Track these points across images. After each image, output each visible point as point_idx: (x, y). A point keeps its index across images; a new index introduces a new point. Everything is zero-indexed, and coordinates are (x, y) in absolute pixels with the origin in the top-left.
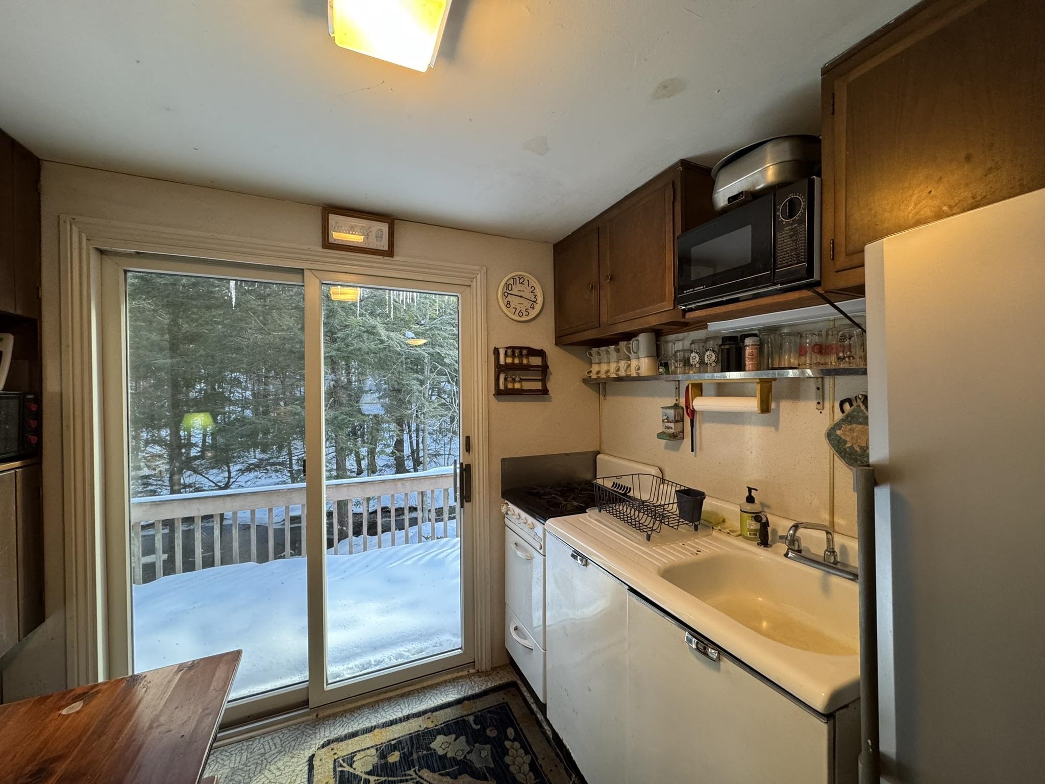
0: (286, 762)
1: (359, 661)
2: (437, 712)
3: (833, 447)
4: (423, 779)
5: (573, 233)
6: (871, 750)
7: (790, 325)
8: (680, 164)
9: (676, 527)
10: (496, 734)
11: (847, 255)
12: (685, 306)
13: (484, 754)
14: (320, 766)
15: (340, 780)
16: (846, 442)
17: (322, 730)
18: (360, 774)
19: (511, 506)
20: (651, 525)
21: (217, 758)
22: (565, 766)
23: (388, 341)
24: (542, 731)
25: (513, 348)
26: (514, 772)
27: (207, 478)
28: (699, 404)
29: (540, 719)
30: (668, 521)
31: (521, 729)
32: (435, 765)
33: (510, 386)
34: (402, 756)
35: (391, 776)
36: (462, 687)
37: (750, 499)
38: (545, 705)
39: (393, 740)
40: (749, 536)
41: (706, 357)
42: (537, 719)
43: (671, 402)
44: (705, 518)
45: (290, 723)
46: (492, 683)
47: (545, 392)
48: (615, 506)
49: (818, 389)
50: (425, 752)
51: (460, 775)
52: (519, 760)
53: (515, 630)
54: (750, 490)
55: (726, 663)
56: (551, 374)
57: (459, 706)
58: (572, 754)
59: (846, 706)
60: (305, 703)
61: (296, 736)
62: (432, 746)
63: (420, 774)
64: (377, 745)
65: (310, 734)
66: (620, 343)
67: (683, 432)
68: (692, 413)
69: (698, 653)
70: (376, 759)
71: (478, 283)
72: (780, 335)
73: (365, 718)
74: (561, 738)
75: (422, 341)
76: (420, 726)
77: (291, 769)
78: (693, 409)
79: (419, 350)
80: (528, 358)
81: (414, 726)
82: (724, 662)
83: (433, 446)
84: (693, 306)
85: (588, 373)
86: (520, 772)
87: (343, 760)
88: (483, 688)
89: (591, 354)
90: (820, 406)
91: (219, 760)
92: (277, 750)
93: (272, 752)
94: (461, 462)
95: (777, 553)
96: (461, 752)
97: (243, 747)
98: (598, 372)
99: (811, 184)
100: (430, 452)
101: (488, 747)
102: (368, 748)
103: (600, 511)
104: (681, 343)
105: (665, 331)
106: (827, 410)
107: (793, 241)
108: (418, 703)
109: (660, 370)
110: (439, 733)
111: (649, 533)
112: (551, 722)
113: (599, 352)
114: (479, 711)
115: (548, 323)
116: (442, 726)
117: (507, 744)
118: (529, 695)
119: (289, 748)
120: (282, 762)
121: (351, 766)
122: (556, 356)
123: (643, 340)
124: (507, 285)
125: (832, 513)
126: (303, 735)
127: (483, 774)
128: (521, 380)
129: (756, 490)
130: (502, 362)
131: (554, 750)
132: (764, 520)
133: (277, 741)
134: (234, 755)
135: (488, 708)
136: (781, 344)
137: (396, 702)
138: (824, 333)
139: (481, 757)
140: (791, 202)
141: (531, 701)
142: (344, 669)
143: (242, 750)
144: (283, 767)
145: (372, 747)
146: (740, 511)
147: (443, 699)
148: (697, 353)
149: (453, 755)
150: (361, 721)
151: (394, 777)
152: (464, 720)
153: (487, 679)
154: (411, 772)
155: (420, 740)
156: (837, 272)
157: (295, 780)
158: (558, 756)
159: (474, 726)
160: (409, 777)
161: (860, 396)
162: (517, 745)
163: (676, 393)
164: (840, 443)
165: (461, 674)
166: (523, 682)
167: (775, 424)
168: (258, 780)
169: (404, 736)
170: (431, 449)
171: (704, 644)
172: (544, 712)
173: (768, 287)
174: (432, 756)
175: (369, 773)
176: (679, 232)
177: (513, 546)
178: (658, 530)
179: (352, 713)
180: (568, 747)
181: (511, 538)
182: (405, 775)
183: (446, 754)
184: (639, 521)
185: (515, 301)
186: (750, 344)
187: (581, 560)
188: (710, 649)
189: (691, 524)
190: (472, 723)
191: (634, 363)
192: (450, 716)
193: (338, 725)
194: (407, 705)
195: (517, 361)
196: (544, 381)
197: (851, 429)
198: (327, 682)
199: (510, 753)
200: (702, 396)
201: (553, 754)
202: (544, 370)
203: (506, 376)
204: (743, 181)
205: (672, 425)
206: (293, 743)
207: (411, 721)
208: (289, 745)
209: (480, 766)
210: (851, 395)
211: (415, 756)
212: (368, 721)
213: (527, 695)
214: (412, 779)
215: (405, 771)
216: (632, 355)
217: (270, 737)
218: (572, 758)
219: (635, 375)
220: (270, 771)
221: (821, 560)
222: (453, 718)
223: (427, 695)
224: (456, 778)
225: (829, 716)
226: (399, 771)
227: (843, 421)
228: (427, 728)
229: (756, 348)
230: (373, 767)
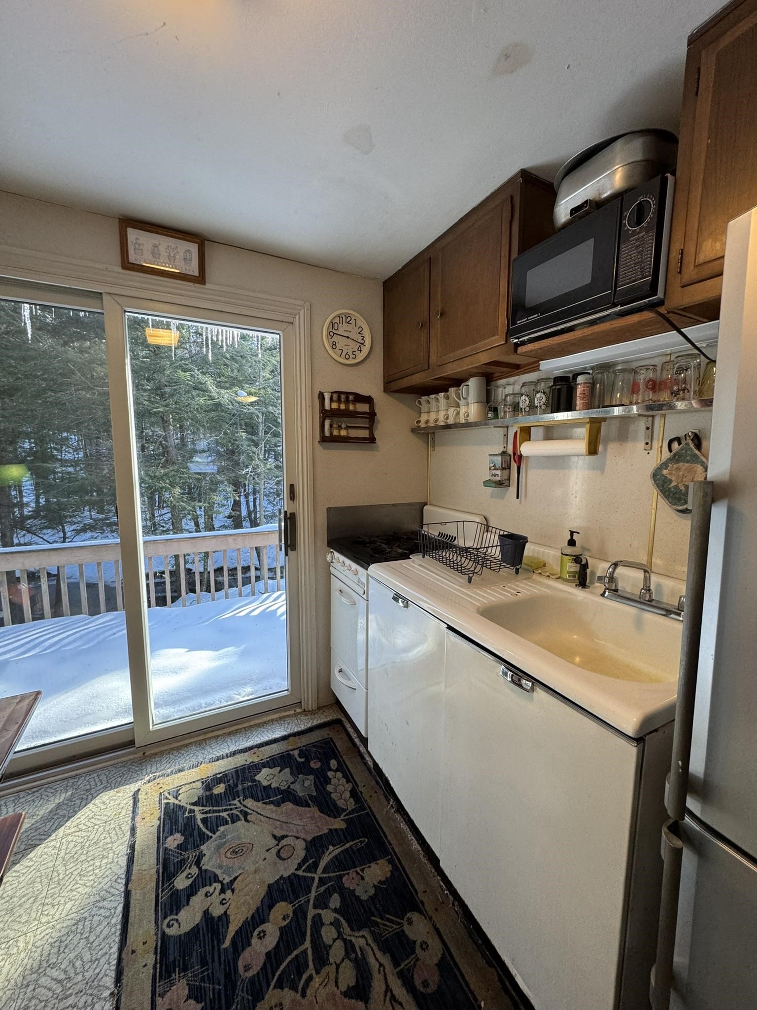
0: (112, 796)
1: (190, 704)
2: (263, 748)
3: (658, 487)
4: (247, 807)
5: (404, 267)
6: (681, 771)
7: (624, 362)
8: (520, 175)
9: (498, 571)
10: (320, 765)
11: (695, 266)
12: (518, 338)
13: (307, 783)
14: (145, 799)
15: (165, 811)
16: (671, 481)
17: (149, 767)
18: (185, 805)
19: (336, 554)
20: (472, 569)
21: (41, 795)
22: (384, 792)
23: (218, 398)
24: (364, 762)
25: (339, 393)
26: (336, 799)
27: (42, 538)
28: (526, 449)
29: (362, 751)
30: (490, 565)
31: (343, 761)
32: (260, 795)
33: (335, 433)
34: (227, 787)
35: (216, 806)
36: (288, 724)
37: (572, 543)
38: (367, 739)
39: (219, 774)
40: (568, 578)
41: (536, 399)
42: (359, 751)
43: (500, 450)
44: (526, 562)
45: (116, 761)
46: (317, 721)
47: (372, 440)
48: (438, 552)
49: (648, 428)
50: (250, 784)
51: (283, 803)
52: (341, 788)
53: (339, 672)
54: (572, 533)
55: (540, 693)
56: (379, 422)
57: (285, 742)
58: (391, 782)
59: (656, 730)
60: (131, 743)
61: (122, 773)
62: (257, 778)
63: (244, 803)
64: (203, 779)
65: (137, 771)
66: (450, 389)
67: (509, 480)
68: (519, 458)
69: (512, 685)
70: (202, 791)
71: (301, 319)
72: (614, 372)
73: (192, 755)
74: (381, 767)
75: (253, 399)
76: (246, 761)
77: (116, 803)
78: (521, 454)
79: (252, 409)
80: (355, 404)
81: (240, 760)
82: (537, 692)
83: (270, 508)
84: (525, 338)
85: (417, 422)
86: (341, 798)
87: (169, 793)
88: (309, 725)
89: (420, 403)
90: (648, 447)
91: (43, 796)
92: (103, 785)
93: (98, 788)
94: (286, 510)
95: (592, 593)
96: (285, 783)
97: (69, 784)
98: (427, 422)
99: (664, 181)
100: (267, 513)
101: (311, 777)
102: (194, 782)
103: (424, 557)
104: (511, 387)
105: (497, 374)
106: (654, 452)
107: (638, 252)
108: (246, 739)
109: (489, 415)
110: (264, 766)
111: (471, 575)
112: (372, 753)
113: (428, 401)
114: (304, 746)
115: (376, 367)
116: (268, 760)
117: (330, 774)
118: (352, 731)
119: (115, 784)
120: (107, 797)
121: (177, 798)
122: (384, 403)
123: (473, 383)
124: (332, 324)
125: (651, 555)
126: (129, 771)
127: (305, 801)
128: (348, 428)
129: (578, 533)
130: (327, 407)
131: (374, 778)
132: (584, 562)
133: (103, 777)
134: (59, 792)
135: (312, 743)
136: (614, 383)
137: (223, 740)
138: (659, 368)
139: (305, 786)
140: (640, 206)
141: (354, 735)
142: (174, 712)
143: (67, 786)
144: (108, 801)
145: (198, 780)
146: (560, 554)
147: (269, 736)
148: (528, 396)
149: (277, 785)
150: (188, 758)
151: (219, 806)
152: (289, 754)
153: (313, 717)
154: (236, 802)
155: (245, 773)
156: (683, 287)
157: (120, 812)
158: (377, 783)
159: (299, 760)
160: (234, 807)
161: (690, 434)
162: (339, 774)
163: (504, 439)
164: (666, 483)
165: (288, 713)
166: (347, 719)
167: (601, 468)
168: (83, 813)
169: (230, 769)
170: (267, 511)
171: (518, 675)
172: (366, 746)
173: (606, 309)
174: (257, 787)
175: (194, 804)
176: (515, 255)
177: (338, 593)
178: (480, 573)
179: (179, 751)
180: (387, 775)
181: (336, 585)
182: (230, 805)
183: (270, 784)
184: (461, 565)
185: (341, 342)
186: (583, 382)
187: (403, 602)
188: (524, 681)
189: (512, 568)
190: (297, 757)
191: (463, 410)
192: (276, 751)
193: (165, 761)
194: (234, 742)
195: (343, 407)
196: (371, 429)
197: (677, 468)
198: (153, 722)
199: (332, 782)
200: (530, 440)
201: (374, 783)
202: (371, 416)
203: (331, 422)
204: (588, 188)
205: (498, 472)
206: (119, 779)
207: (237, 756)
208: (114, 781)
209: (303, 794)
210: (681, 434)
211: (240, 787)
212: (195, 757)
213: (351, 730)
214: (236, 808)
215: (229, 801)
216: (462, 402)
217: (95, 775)
218: (390, 785)
219: (463, 421)
220: (95, 805)
221: (637, 599)
222: (278, 752)
223: (254, 733)
224: (279, 806)
225: (639, 740)
226: (224, 801)
227: (670, 460)
228: (252, 762)
229: (587, 387)
230: (199, 798)
